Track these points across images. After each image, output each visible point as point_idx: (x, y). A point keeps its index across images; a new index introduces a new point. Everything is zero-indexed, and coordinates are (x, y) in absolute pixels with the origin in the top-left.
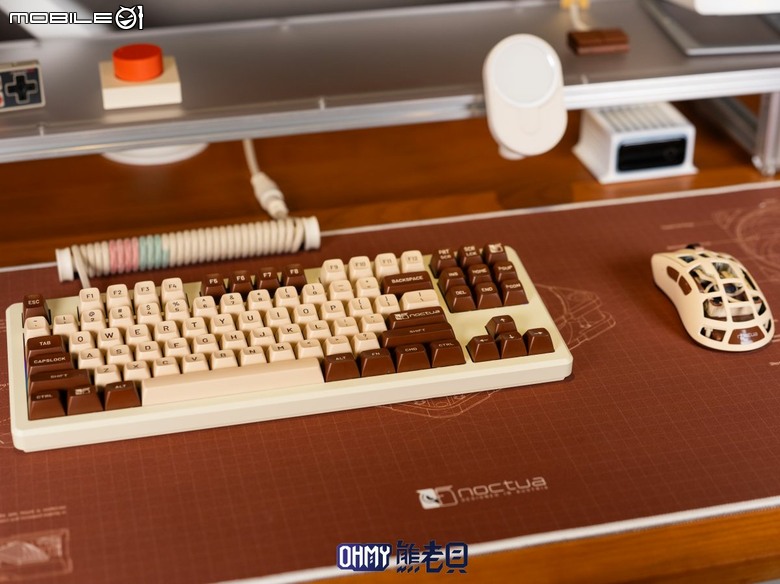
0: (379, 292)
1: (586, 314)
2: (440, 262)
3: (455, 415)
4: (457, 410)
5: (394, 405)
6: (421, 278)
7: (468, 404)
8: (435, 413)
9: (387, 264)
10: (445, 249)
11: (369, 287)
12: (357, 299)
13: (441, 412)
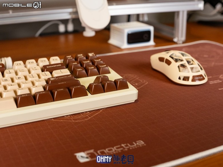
0: (41, 71)
1: (134, 81)
2: (68, 60)
3: (86, 120)
4: (87, 117)
5: (54, 118)
6: (60, 65)
7: (92, 115)
8: (76, 120)
9: (43, 62)
10: (69, 55)
11: (36, 70)
12: (31, 75)
13: (78, 119)
